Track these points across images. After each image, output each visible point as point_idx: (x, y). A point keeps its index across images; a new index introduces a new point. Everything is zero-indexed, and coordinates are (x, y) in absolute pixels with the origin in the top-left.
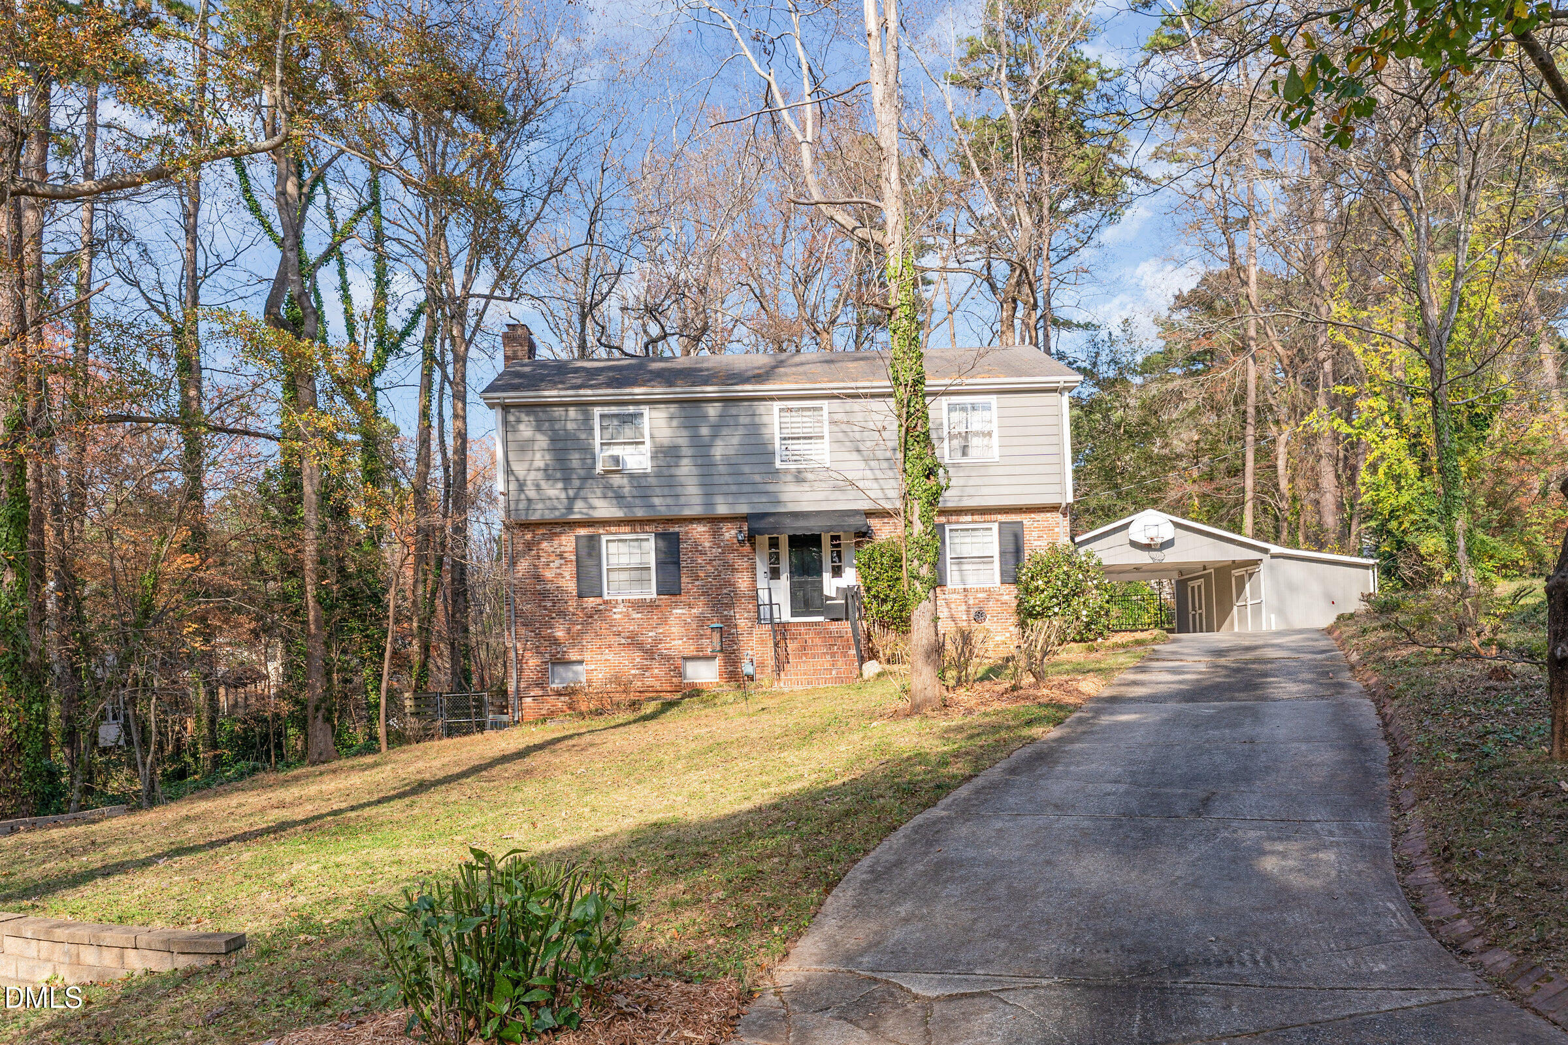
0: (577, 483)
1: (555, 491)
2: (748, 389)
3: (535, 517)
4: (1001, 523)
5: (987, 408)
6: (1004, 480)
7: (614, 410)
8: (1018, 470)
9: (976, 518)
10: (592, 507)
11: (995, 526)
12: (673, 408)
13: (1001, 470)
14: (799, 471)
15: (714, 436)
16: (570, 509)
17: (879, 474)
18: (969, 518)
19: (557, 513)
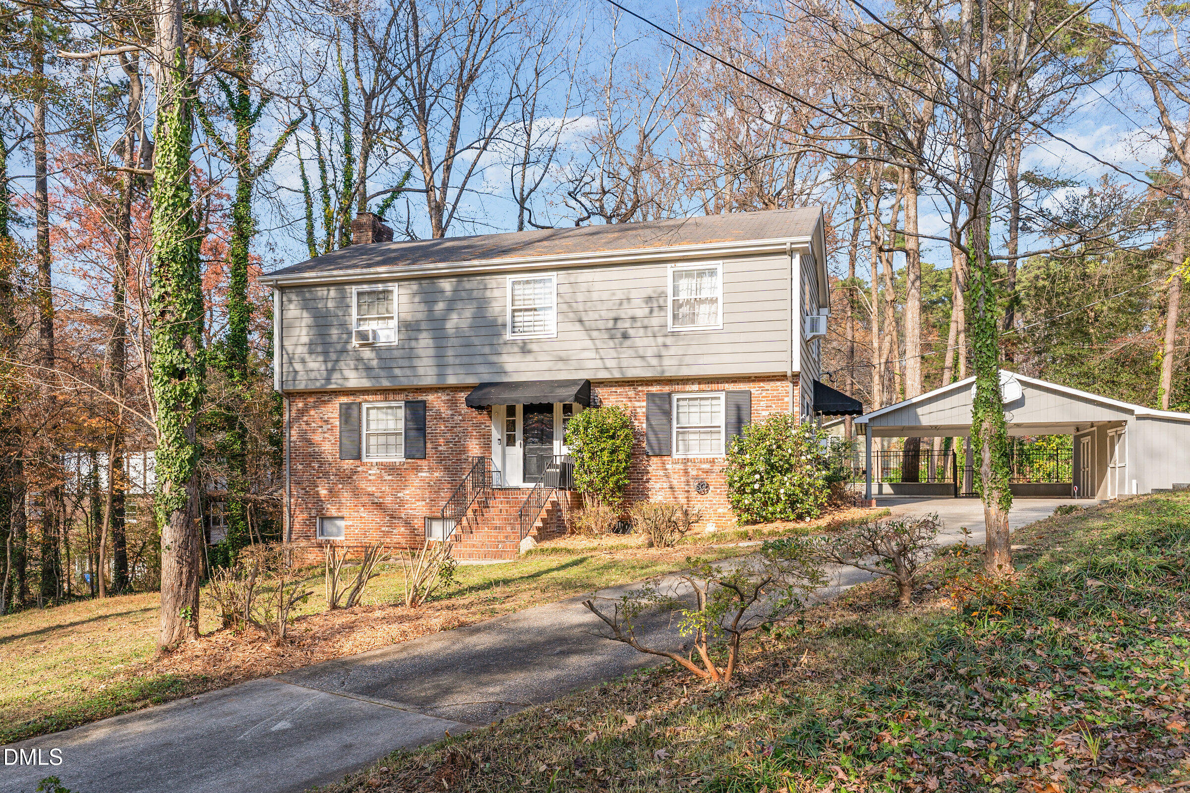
0: (333, 356)
1: (316, 364)
2: (477, 264)
3: (301, 386)
4: (728, 393)
5: (712, 272)
6: (728, 348)
7: (366, 288)
8: (743, 337)
9: (703, 386)
10: (346, 379)
11: (723, 396)
12: (415, 286)
13: (725, 338)
14: (525, 343)
15: (450, 310)
16: (328, 380)
17: (599, 344)
18: (695, 387)
19: (318, 384)
